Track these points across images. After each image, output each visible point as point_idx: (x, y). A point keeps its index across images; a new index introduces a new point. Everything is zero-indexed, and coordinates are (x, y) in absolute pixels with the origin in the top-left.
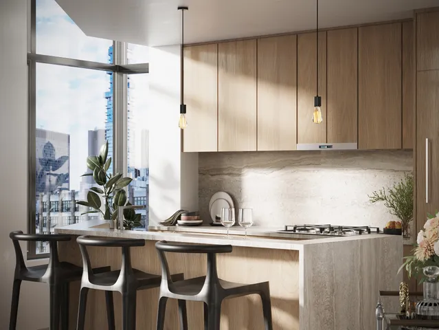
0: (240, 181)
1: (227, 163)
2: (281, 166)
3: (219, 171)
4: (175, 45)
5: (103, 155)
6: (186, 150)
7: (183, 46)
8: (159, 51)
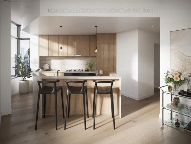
0: (51, 62)
1: (47, 58)
2: (61, 59)
3: (45, 60)
4: (37, 35)
5: (20, 57)
6: (40, 56)
7: (39, 35)
8: (33, 36)
